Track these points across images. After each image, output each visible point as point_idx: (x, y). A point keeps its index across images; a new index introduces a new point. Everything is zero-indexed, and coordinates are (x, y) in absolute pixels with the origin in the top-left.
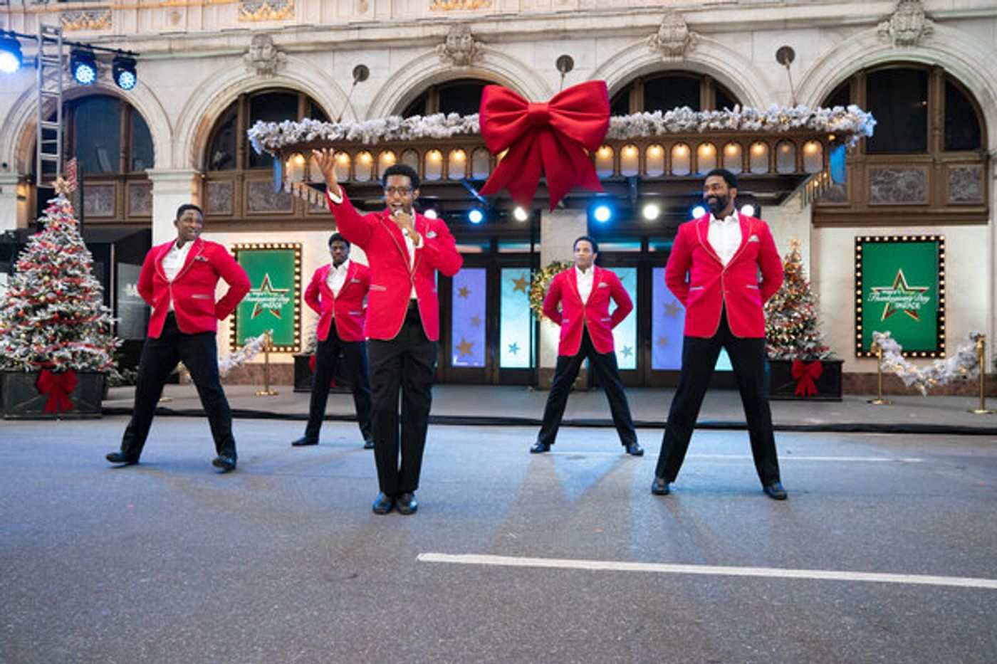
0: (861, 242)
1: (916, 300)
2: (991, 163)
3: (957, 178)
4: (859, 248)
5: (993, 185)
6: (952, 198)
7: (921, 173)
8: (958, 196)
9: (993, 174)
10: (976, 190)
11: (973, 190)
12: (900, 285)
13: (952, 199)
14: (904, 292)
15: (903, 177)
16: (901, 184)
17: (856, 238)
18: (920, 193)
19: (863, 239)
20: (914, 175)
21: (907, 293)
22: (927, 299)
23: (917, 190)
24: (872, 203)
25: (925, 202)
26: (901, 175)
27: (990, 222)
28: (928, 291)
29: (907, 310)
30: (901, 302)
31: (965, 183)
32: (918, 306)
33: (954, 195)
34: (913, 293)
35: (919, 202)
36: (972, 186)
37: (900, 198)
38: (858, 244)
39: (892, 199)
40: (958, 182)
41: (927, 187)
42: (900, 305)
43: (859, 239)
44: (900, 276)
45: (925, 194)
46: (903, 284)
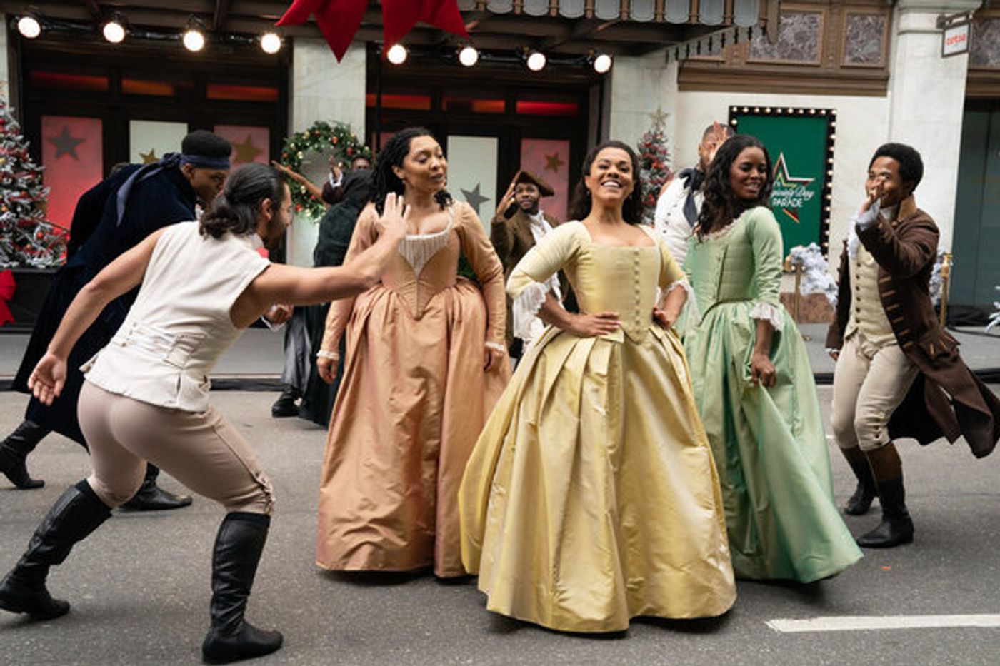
0: (735, 113)
1: (799, 195)
2: (896, 9)
3: (855, 32)
4: (734, 122)
5: (897, 42)
6: (848, 58)
7: (815, 22)
8: (856, 55)
9: (898, 28)
10: (875, 49)
11: (871, 47)
12: (780, 175)
13: (847, 61)
14: (784, 184)
15: (792, 24)
16: (788, 34)
17: (731, 108)
18: (810, 47)
19: (740, 108)
20: (805, 23)
21: (788, 185)
22: (810, 194)
23: (808, 43)
24: (752, 59)
25: (816, 62)
26: (790, 21)
27: (889, 93)
28: (813, 182)
29: (786, 209)
30: (781, 198)
31: (865, 38)
32: (799, 203)
33: (850, 54)
34: (795, 186)
35: (809, 62)
36: (872, 42)
37: (786, 54)
38: (732, 115)
39: (776, 54)
40: (857, 36)
41: (820, 39)
42: (779, 202)
43: (735, 109)
44: (781, 161)
45: (818, 50)
46: (784, 174)
